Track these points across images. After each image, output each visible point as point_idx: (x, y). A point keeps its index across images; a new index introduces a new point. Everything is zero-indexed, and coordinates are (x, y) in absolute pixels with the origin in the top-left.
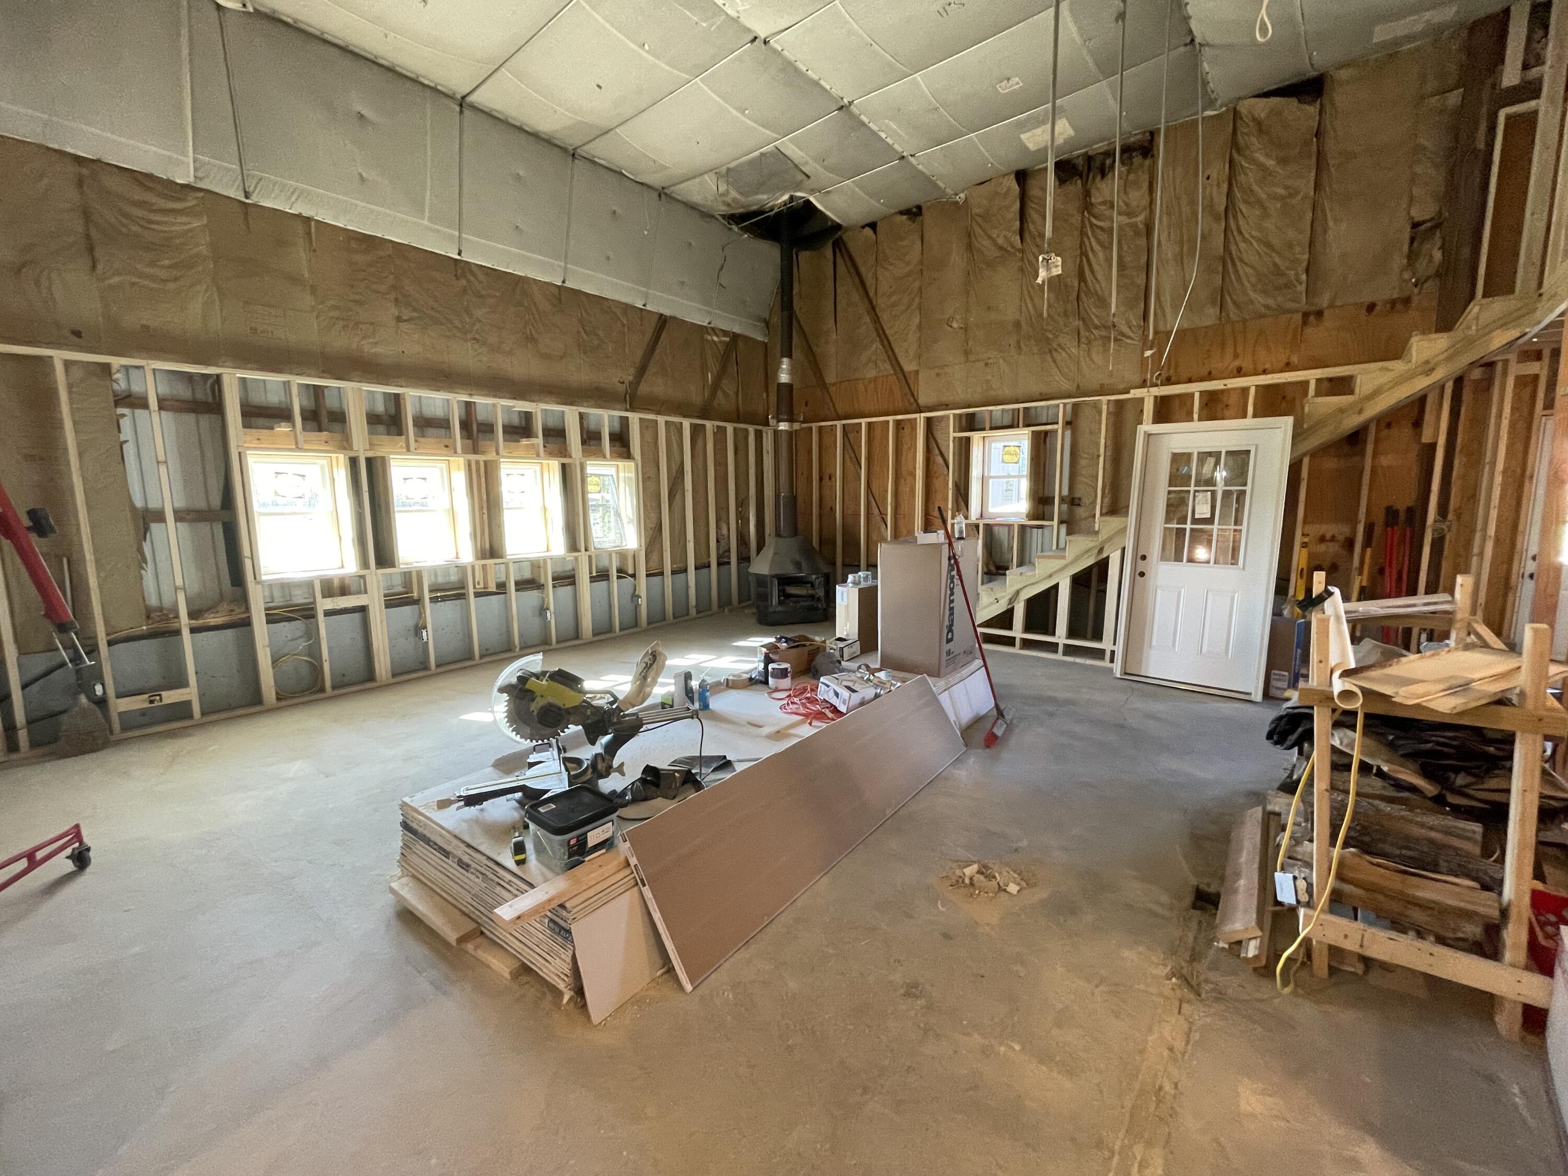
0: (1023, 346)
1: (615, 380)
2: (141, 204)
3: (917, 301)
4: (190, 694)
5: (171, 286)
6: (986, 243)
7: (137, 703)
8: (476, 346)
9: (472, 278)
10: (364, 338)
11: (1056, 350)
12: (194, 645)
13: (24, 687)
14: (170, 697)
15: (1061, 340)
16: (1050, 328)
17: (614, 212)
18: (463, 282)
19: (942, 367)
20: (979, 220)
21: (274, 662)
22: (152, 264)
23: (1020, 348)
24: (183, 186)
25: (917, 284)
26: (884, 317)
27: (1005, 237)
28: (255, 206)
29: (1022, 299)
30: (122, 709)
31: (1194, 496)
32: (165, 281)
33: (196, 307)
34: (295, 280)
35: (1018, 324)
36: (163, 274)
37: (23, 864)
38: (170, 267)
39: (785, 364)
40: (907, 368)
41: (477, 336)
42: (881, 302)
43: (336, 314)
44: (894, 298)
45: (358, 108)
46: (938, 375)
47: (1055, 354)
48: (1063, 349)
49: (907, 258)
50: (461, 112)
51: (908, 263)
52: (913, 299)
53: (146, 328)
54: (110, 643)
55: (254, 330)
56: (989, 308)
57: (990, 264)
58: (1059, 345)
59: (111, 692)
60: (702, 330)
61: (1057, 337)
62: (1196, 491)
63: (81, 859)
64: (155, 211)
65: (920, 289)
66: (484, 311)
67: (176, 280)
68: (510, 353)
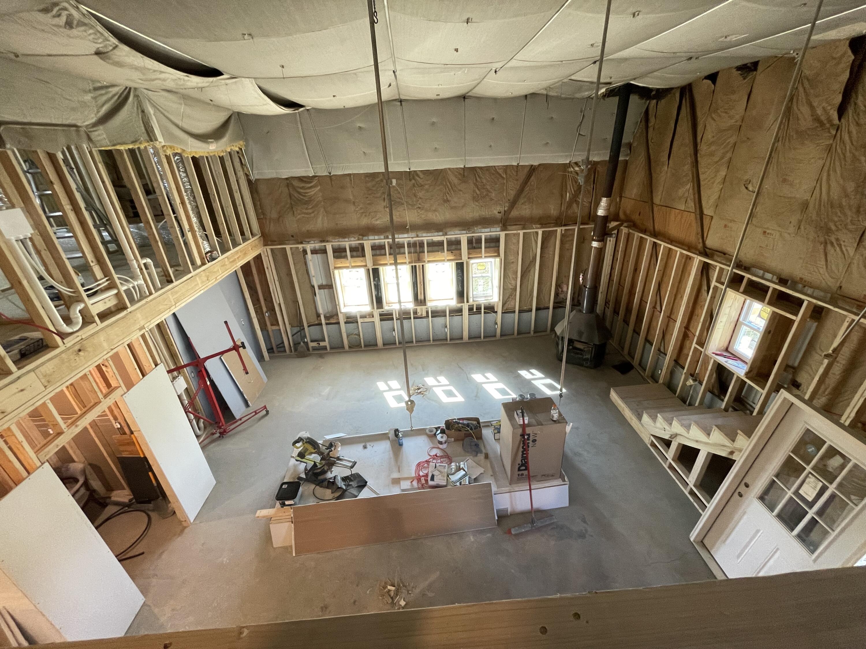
0: (802, 227)
1: (496, 212)
2: (302, 188)
3: (729, 155)
4: (326, 343)
5: (312, 215)
6: (805, 110)
7: (314, 344)
8: (419, 211)
9: (418, 178)
10: (372, 219)
11: (832, 244)
12: (327, 329)
13: (293, 336)
14: (322, 344)
15: (841, 236)
16: (836, 219)
17: (493, 119)
18: (413, 181)
19: (731, 221)
20: (806, 84)
21: (348, 337)
22: (307, 209)
23: (799, 228)
24: (312, 176)
25: (732, 140)
26: (703, 162)
27: (823, 108)
28: (333, 175)
29: (819, 180)
30: (312, 345)
31: (807, 477)
32: (311, 213)
33: (320, 220)
34: (347, 201)
35: (805, 206)
36: (310, 211)
37: (254, 413)
38: (312, 208)
39: (604, 201)
40: (706, 212)
41: (420, 206)
42: (703, 148)
43: (362, 211)
44: (713, 148)
45: (359, 125)
46: (725, 226)
47: (829, 247)
48: (840, 246)
49: (732, 113)
50: (401, 105)
51: (731, 117)
52: (727, 152)
53: (308, 231)
54: (309, 326)
55: (337, 224)
56: (784, 181)
57: (801, 134)
58: (837, 240)
59: (309, 341)
60: (565, 167)
61: (838, 230)
62: (810, 473)
63: (267, 412)
64: (305, 189)
65: (735, 144)
66: (423, 192)
67: (313, 212)
68: (435, 211)
